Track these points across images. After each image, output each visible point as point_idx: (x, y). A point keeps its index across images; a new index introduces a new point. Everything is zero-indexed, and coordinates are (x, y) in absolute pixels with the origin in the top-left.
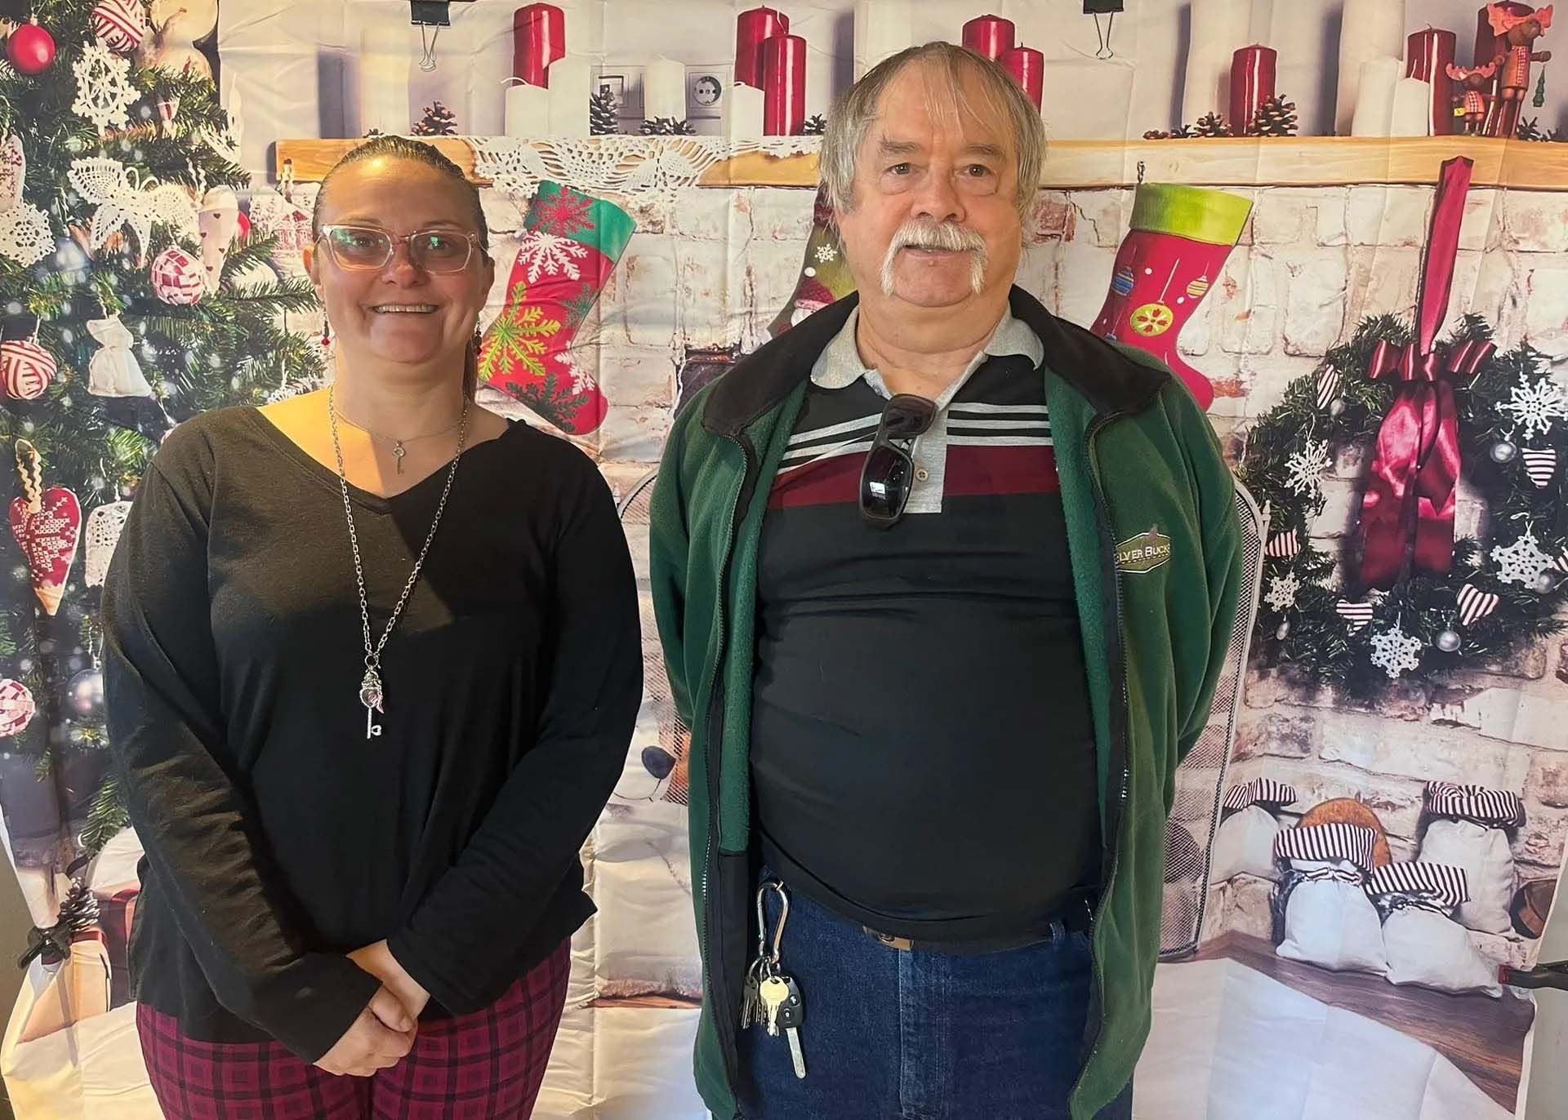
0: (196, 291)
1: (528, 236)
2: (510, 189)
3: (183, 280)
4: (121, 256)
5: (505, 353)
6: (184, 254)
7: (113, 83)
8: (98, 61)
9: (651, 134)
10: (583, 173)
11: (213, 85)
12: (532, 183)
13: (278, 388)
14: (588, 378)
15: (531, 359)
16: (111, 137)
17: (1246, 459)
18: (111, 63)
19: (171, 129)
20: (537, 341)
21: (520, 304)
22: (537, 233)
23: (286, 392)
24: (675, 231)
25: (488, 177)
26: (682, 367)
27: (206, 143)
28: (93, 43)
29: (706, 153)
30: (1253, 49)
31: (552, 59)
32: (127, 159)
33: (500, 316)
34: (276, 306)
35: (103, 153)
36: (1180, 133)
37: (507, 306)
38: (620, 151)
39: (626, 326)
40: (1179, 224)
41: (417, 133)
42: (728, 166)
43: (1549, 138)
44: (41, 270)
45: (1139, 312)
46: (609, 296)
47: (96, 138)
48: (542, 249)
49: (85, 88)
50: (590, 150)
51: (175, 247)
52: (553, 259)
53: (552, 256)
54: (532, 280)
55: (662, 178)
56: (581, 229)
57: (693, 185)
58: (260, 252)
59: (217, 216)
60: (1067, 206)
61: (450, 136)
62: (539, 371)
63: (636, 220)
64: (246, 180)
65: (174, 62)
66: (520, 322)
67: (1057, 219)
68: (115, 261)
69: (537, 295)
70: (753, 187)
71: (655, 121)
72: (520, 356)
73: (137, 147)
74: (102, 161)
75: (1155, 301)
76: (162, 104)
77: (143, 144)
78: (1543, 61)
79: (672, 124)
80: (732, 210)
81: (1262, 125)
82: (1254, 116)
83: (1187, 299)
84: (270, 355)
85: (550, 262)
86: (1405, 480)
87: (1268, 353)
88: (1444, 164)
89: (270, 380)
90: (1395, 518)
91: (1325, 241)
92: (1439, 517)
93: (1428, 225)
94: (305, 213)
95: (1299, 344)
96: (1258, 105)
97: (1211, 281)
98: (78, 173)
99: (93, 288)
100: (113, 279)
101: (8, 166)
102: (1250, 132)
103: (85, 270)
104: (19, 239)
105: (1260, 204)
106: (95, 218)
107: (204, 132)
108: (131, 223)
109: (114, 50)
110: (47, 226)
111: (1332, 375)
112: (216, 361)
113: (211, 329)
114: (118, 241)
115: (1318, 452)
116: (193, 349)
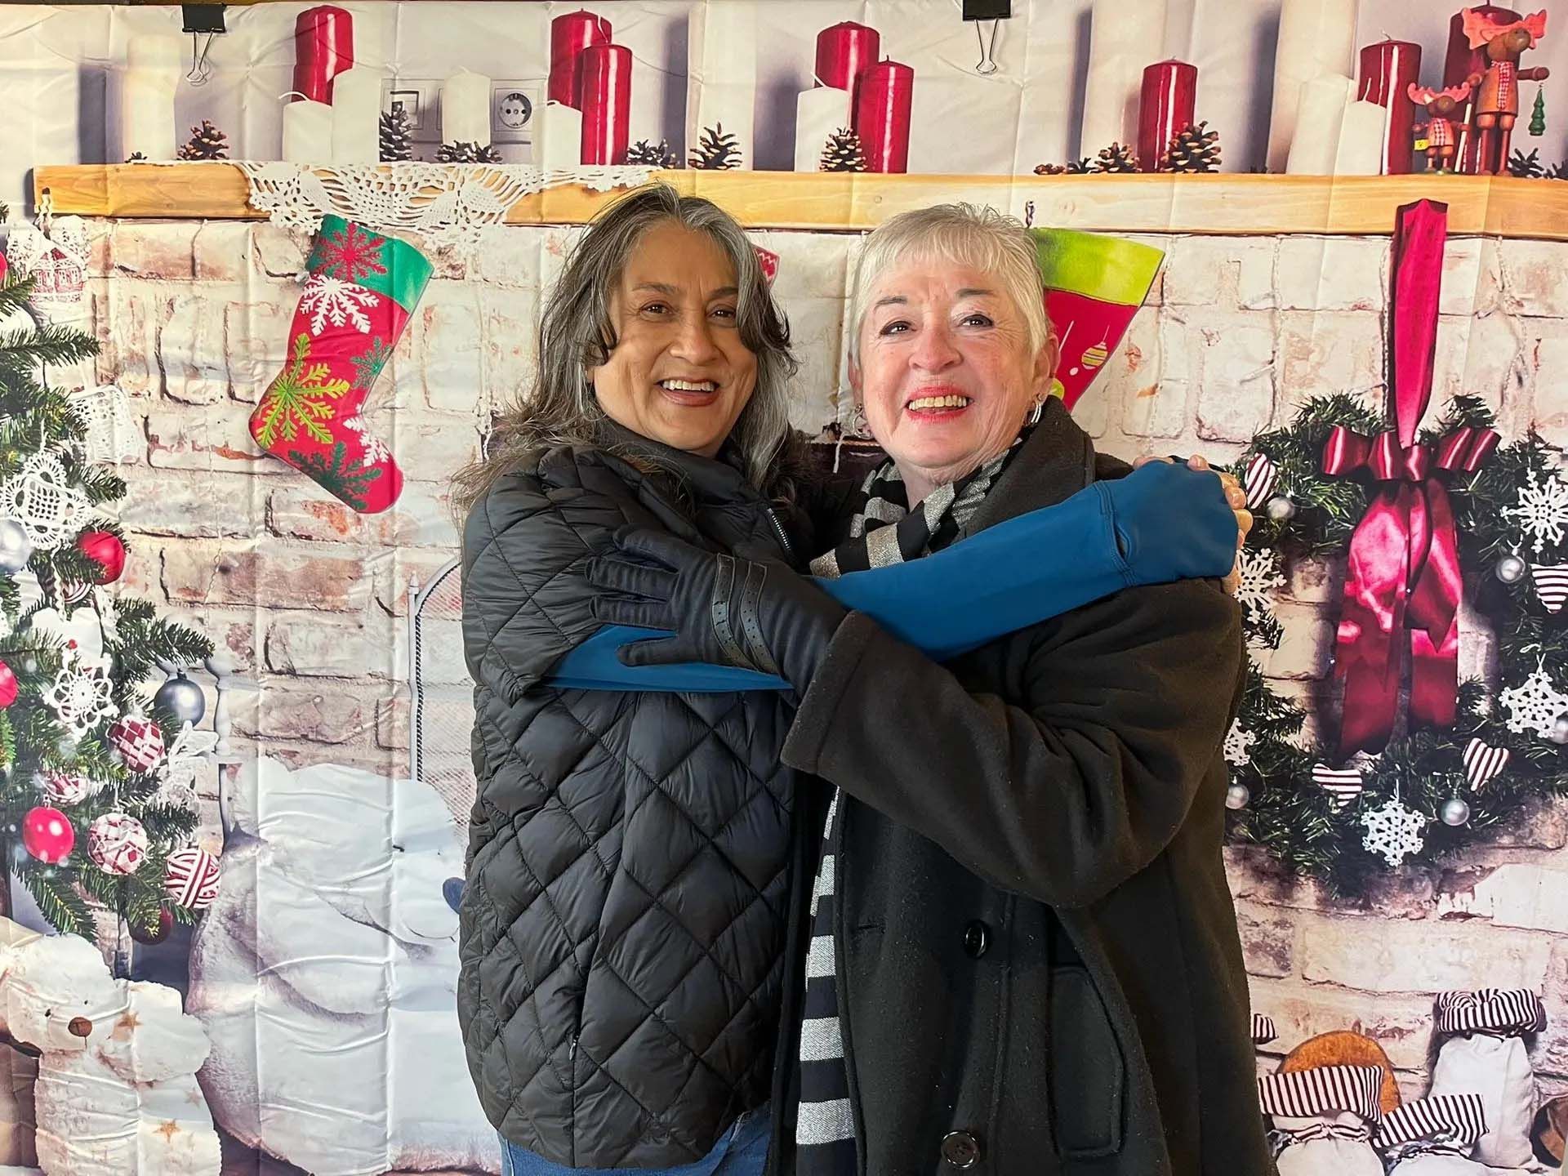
1: (311, 280)
2: (290, 224)
5: (288, 417)
9: (450, 161)
12: (315, 218)
13: (36, 450)
14: (382, 449)
15: (317, 424)
20: (323, 403)
21: (304, 360)
22: (320, 277)
23: (45, 457)
24: (478, 277)
25: (264, 210)
26: (488, 437)
29: (514, 184)
30: (1168, 65)
31: (339, 69)
33: (282, 373)
34: (35, 357)
36: (1079, 168)
37: (290, 362)
38: (414, 181)
39: (425, 387)
40: (1074, 278)
41: (184, 157)
42: (539, 203)
43: (1554, 173)
46: (404, 351)
48: (327, 296)
50: (379, 179)
52: (339, 308)
53: (339, 304)
54: (317, 331)
55: (464, 213)
56: (372, 273)
57: (500, 223)
58: (19, 295)
61: (221, 161)
62: (327, 438)
63: (433, 263)
66: (304, 380)
69: (320, 351)
70: (568, 226)
71: (455, 146)
72: (305, 420)
78: (1537, 79)
79: (474, 149)
80: (544, 253)
81: (1178, 158)
82: (1168, 147)
83: (1082, 371)
84: (29, 413)
85: (336, 311)
86: (1392, 609)
87: (1177, 437)
88: (1401, 210)
89: (28, 442)
90: (1384, 659)
91: (1248, 304)
92: (1439, 655)
93: (1387, 284)
94: (63, 250)
95: (1215, 426)
96: (1173, 134)
97: (1111, 348)
102: (1163, 168)
105: (1173, 256)
111: (1266, 466)
115: (1255, 563)
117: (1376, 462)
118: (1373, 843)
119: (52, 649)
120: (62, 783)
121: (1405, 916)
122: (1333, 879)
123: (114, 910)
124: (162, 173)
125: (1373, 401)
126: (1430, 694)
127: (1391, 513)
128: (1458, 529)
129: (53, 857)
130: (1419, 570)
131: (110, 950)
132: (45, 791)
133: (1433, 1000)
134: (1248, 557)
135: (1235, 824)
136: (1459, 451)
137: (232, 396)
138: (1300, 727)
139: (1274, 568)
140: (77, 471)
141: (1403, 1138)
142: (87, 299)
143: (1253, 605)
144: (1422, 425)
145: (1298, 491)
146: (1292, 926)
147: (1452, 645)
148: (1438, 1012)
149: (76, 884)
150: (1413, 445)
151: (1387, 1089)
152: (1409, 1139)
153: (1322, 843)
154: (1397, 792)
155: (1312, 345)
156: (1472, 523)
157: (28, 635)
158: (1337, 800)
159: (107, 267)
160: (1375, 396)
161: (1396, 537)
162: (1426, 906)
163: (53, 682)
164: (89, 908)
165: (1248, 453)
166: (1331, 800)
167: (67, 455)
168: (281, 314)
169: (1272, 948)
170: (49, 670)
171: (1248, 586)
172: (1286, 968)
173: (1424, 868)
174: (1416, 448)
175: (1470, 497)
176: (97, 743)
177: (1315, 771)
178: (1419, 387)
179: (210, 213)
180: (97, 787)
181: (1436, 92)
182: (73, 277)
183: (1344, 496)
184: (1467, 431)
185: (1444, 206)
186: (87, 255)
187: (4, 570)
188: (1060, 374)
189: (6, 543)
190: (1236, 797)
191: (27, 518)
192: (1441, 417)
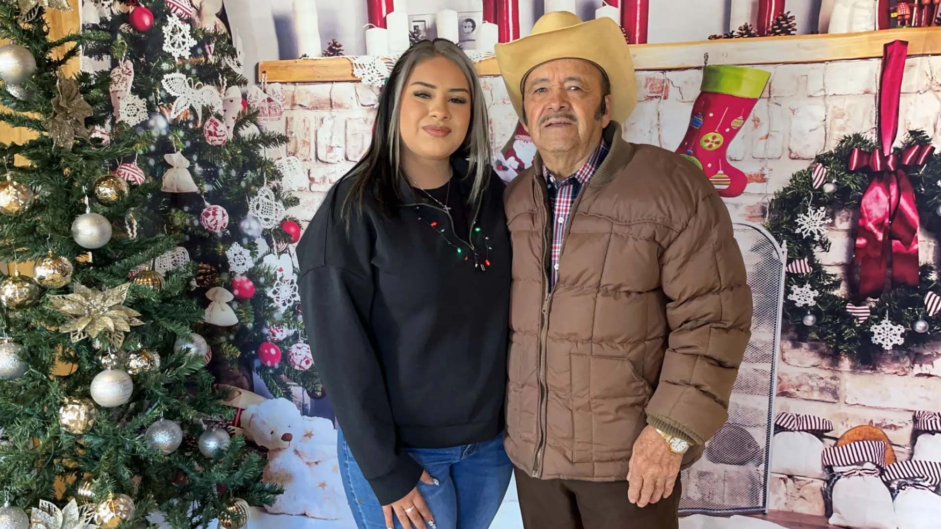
0: (224, 138)
2: (370, 83)
3: (218, 133)
4: (188, 122)
6: (217, 120)
7: (184, 36)
8: (175, 26)
11: (229, 36)
12: (381, 79)
13: (262, 186)
16: (181, 63)
17: (769, 218)
18: (182, 27)
19: (212, 59)
23: (266, 188)
25: (359, 77)
27: (228, 65)
28: (171, 16)
31: (388, 13)
32: (188, 73)
34: (260, 145)
35: (178, 70)
36: (729, 36)
40: (728, 87)
41: (325, 55)
42: (479, 67)
44: (139, 128)
45: (705, 137)
47: (175, 63)
49: (168, 38)
51: (213, 117)
58: (252, 118)
59: (231, 101)
60: (664, 80)
61: (341, 56)
64: (245, 83)
65: (210, 23)
67: (659, 87)
68: (184, 124)
73: (194, 68)
74: (177, 75)
75: (713, 131)
76: (207, 46)
77: (198, 67)
81: (777, 29)
82: (771, 24)
83: (731, 130)
84: (258, 170)
86: (882, 231)
87: (779, 158)
88: (886, 46)
89: (259, 182)
90: (879, 254)
91: (812, 94)
92: (908, 252)
93: (878, 81)
94: (273, 98)
95: (797, 152)
96: (774, 18)
97: (745, 119)
98: (167, 81)
99: (170, 138)
100: (181, 133)
101: (124, 76)
102: (769, 33)
103: (166, 129)
104: (129, 113)
105: (775, 74)
106: (175, 103)
107: (226, 59)
108: (193, 105)
109: (181, 19)
110: (145, 106)
111: (822, 169)
112: (233, 173)
113: (230, 157)
114: (187, 114)
115: (817, 214)
116: (222, 168)
117: (873, 163)
118: (876, 340)
119: (272, 272)
120: (275, 331)
121: (896, 373)
122: (858, 357)
123: (300, 386)
124: (314, 63)
125: (871, 135)
126: (902, 270)
127: (881, 187)
128: (915, 192)
129: (273, 363)
130: (896, 212)
131: (300, 403)
132: (268, 335)
133: (913, 414)
134: (814, 211)
135: (810, 332)
136: (913, 157)
137: (347, 159)
138: (840, 287)
139: (826, 215)
140: (279, 194)
141: (897, 477)
142: (283, 120)
143: (816, 232)
144: (894, 145)
145: (838, 179)
146: (839, 379)
147: (916, 247)
148: (915, 420)
149: (283, 376)
150: (890, 154)
151: (888, 453)
152: (900, 478)
153: (852, 340)
154: (887, 315)
155: (845, 112)
156: (923, 189)
157: (261, 266)
158: (858, 320)
159: (294, 105)
160: (872, 133)
161: (883, 197)
162: (907, 370)
163: (272, 287)
164: (289, 385)
165: (814, 163)
166: (855, 320)
167: (274, 187)
168: (368, 122)
169: (830, 389)
170: (271, 280)
171: (813, 224)
172: (837, 398)
173: (905, 352)
174: (891, 156)
175: (921, 177)
176: (292, 313)
177: (847, 307)
178: (892, 128)
179: (336, 79)
180: (291, 332)
182: (277, 110)
183: (858, 180)
184: (917, 147)
185: (907, 43)
186: (284, 100)
187: (251, 239)
188: (722, 132)
189: (252, 226)
190: (809, 320)
191: (261, 215)
192: (903, 141)
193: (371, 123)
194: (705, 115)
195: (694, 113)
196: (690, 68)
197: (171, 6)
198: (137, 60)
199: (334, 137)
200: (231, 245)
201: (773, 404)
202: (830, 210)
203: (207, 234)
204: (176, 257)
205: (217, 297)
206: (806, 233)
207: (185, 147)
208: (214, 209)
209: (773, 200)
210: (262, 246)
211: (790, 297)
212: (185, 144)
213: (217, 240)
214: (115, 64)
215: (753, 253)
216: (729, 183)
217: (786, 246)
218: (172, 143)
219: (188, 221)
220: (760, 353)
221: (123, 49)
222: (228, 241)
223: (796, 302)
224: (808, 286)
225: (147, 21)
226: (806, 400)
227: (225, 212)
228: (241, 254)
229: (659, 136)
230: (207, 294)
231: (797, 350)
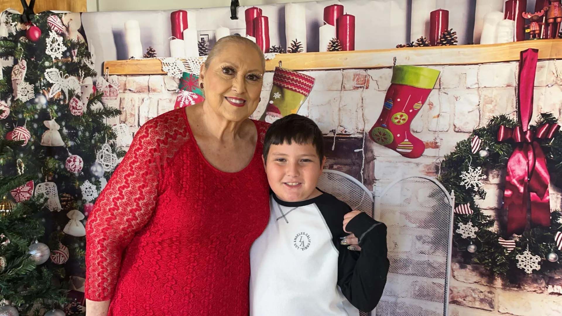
0: (81, 111)
1: (180, 92)
2: (173, 76)
3: (78, 108)
4: (60, 100)
6: (77, 99)
7: (59, 45)
8: (54, 38)
10: (197, 69)
11: (86, 44)
12: (181, 73)
13: (104, 143)
16: (56, 61)
17: (441, 173)
18: (58, 38)
19: (75, 59)
22: (183, 91)
23: (107, 145)
25: (166, 71)
27: (85, 63)
28: (51, 32)
30: (438, 11)
31: (184, 29)
32: (60, 68)
34: (104, 116)
35: (54, 66)
36: (410, 45)
40: (410, 81)
41: (145, 57)
44: (28, 103)
45: (395, 116)
47: (52, 62)
48: (184, 96)
49: (49, 46)
50: (200, 61)
51: (74, 97)
53: (187, 98)
56: (197, 89)
58: (99, 98)
59: (86, 87)
60: (366, 76)
61: (155, 58)
64: (96, 75)
65: (75, 36)
67: (363, 81)
68: (57, 102)
73: (64, 65)
74: (54, 69)
75: (400, 111)
76: (73, 51)
77: (66, 64)
81: (443, 41)
82: (439, 37)
83: (414, 111)
84: (102, 132)
85: (187, 100)
86: (523, 185)
87: (447, 131)
88: (522, 53)
89: (102, 141)
90: (521, 202)
91: (469, 87)
92: (542, 201)
93: (517, 78)
94: (112, 85)
95: (460, 127)
96: (441, 33)
97: (423, 103)
98: (47, 73)
99: (48, 110)
100: (55, 107)
101: (21, 70)
102: (438, 44)
103: (46, 104)
104: (22, 93)
105: (443, 73)
106: (52, 88)
107: (84, 60)
108: (63, 89)
109: (57, 34)
110: (33, 89)
111: (478, 140)
112: (87, 134)
113: (85, 124)
114: (59, 95)
115: (475, 172)
116: (81, 130)
117: (515, 136)
118: (520, 265)
121: (535, 291)
122: (507, 278)
124: (138, 62)
126: (538, 215)
127: (521, 153)
128: (547, 158)
130: (532, 172)
134: (473, 170)
135: (472, 258)
136: (544, 132)
138: (493, 225)
139: (482, 173)
140: (114, 149)
142: (118, 99)
143: (475, 185)
144: (531, 123)
145: (490, 147)
146: (494, 293)
147: (547, 198)
150: (528, 130)
153: (502, 265)
154: (528, 248)
155: (493, 99)
156: (552, 156)
158: (507, 250)
159: (125, 90)
160: (514, 115)
161: (524, 161)
165: (472, 135)
166: (505, 250)
167: (112, 144)
168: (172, 101)
169: (488, 300)
171: (473, 179)
172: (493, 308)
173: (541, 276)
174: (528, 132)
175: (550, 147)
177: (499, 240)
178: (528, 111)
179: (152, 73)
181: (532, 14)
182: (115, 93)
183: (505, 148)
184: (547, 125)
185: (537, 51)
186: (119, 86)
187: (97, 178)
188: (407, 112)
189: (98, 170)
190: (472, 248)
191: (103, 162)
192: (537, 121)
193: (174, 102)
194: (394, 100)
195: (387, 99)
196: (384, 67)
197: (51, 25)
198: (30, 60)
199: (150, 111)
200: (84, 182)
201: (447, 309)
202: (485, 169)
203: (69, 175)
204: (48, 189)
205: (74, 217)
206: (468, 185)
207: (58, 116)
208: (75, 157)
209: (443, 161)
210: (104, 183)
211: (458, 231)
212: (57, 114)
213: (75, 178)
214: (16, 62)
215: (430, 199)
216: (412, 148)
217: (454, 194)
218: (49, 113)
219: (57, 165)
220: (436, 272)
221: (21, 53)
222: (82, 179)
223: (462, 235)
224: (471, 223)
225: (37, 35)
226: (471, 307)
227: (81, 159)
228: (90, 188)
229: (363, 114)
230: (67, 214)
231: (463, 270)
